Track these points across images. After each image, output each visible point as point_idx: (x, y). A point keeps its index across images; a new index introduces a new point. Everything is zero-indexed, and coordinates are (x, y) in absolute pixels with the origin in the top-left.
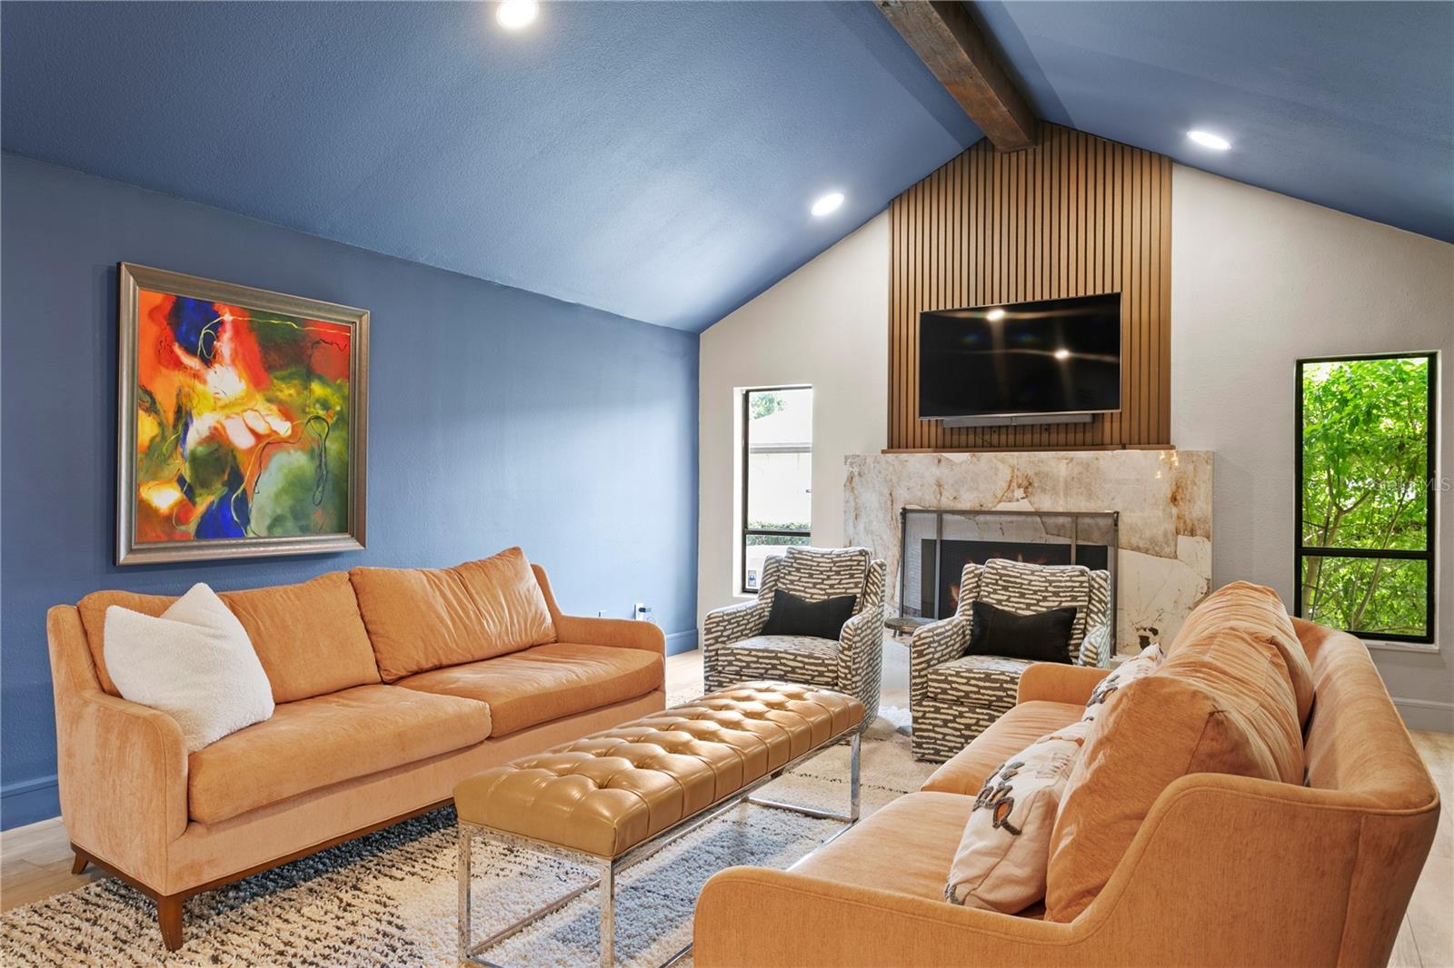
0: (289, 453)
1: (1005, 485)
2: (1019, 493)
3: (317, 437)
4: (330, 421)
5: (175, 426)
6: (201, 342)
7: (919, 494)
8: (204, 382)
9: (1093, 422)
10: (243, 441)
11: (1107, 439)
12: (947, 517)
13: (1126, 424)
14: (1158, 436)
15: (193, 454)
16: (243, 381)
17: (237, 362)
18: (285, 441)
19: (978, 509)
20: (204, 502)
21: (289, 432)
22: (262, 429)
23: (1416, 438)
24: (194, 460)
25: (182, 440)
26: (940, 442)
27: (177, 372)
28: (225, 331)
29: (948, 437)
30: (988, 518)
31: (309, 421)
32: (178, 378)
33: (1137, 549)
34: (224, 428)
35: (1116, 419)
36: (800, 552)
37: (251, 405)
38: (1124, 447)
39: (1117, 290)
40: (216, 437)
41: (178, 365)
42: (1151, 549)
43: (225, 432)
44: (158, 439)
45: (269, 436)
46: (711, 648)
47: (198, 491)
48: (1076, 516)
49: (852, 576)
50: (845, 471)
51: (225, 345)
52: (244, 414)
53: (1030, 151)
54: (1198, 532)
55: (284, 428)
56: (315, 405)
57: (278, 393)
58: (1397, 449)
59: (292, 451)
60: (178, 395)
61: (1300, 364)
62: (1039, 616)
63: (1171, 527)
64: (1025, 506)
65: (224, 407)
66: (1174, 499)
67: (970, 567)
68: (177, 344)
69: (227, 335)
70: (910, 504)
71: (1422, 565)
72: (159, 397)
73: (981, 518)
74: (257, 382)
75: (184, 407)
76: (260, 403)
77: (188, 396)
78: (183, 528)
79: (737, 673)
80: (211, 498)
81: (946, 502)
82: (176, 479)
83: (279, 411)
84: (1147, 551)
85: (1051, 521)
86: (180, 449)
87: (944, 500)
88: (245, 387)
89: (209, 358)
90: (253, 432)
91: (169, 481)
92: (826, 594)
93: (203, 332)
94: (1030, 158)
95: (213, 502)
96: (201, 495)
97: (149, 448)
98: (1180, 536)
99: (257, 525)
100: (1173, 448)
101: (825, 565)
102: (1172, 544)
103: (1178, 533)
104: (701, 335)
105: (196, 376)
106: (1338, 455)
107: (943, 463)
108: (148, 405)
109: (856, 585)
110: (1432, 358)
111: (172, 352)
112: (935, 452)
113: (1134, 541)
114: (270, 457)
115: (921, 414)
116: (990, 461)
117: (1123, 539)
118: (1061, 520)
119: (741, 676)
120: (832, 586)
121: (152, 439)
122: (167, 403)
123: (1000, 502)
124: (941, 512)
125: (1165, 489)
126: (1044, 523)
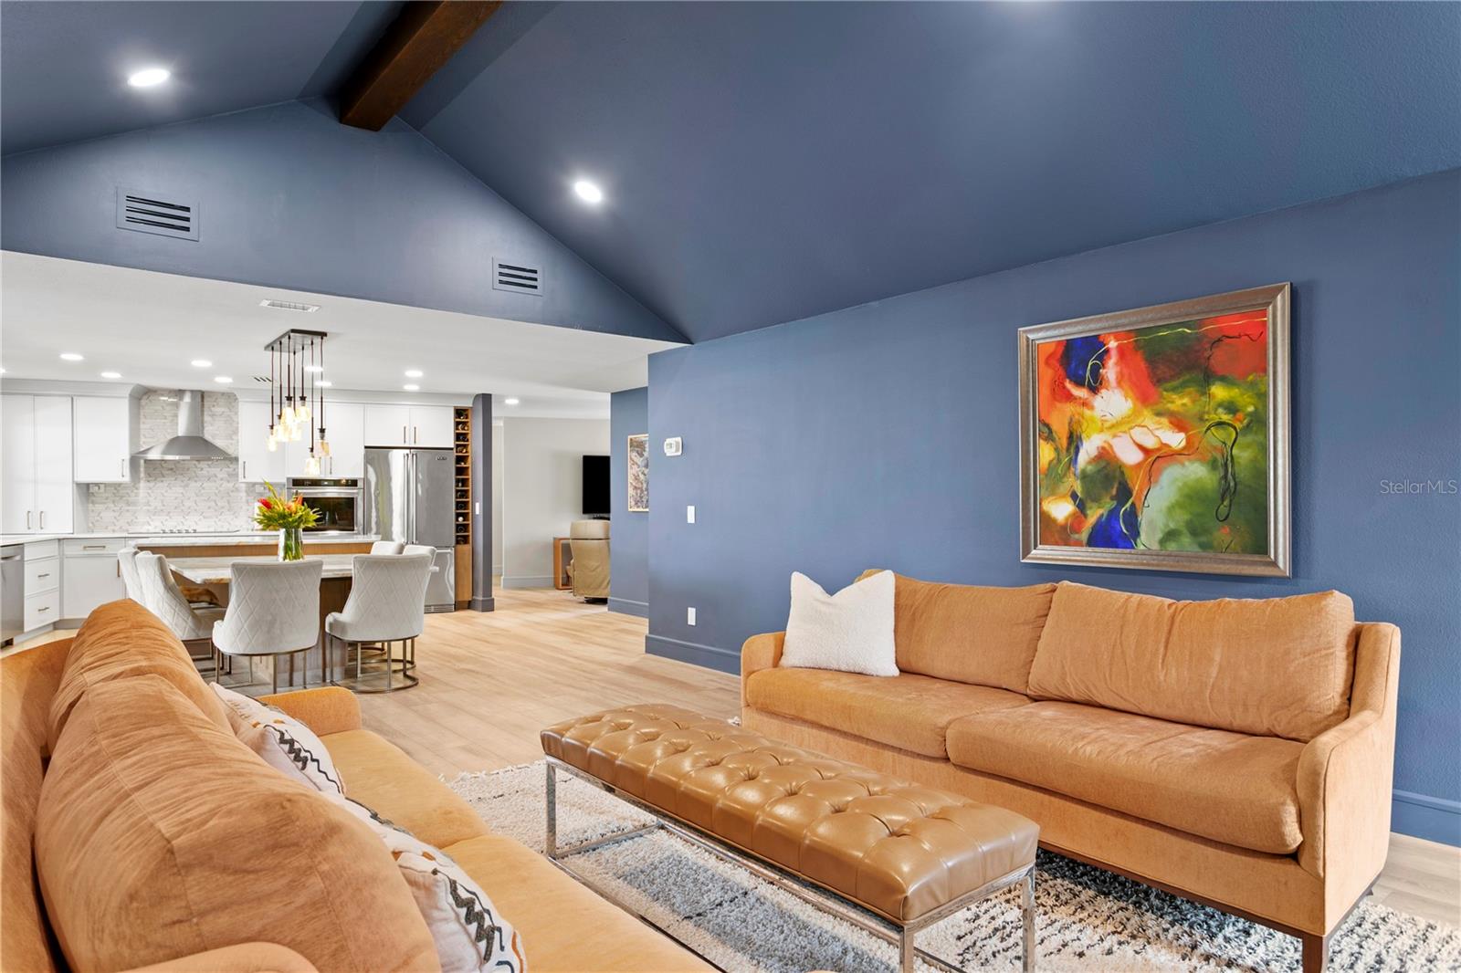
0: (1183, 465)
3: (1219, 444)
4: (1238, 425)
5: (1068, 449)
6: (1088, 373)
8: (1092, 408)
10: (1130, 456)
15: (1083, 471)
16: (1130, 401)
17: (1122, 383)
18: (1179, 453)
20: (1095, 514)
21: (1183, 443)
22: (1150, 443)
24: (1084, 476)
25: (1074, 461)
27: (1068, 404)
28: (1110, 358)
31: (1208, 429)
32: (1069, 408)
34: (1111, 446)
37: (1139, 421)
40: (1105, 456)
41: (1069, 397)
43: (1113, 452)
44: (1055, 462)
45: (1158, 450)
47: (1089, 504)
51: (1110, 371)
52: (1131, 431)
55: (1176, 440)
56: (1216, 410)
57: (1169, 405)
59: (1187, 463)
60: (1070, 423)
65: (1112, 426)
68: (1068, 380)
69: (1112, 361)
72: (1054, 428)
74: (1144, 398)
75: (1075, 433)
76: (1148, 418)
77: (1079, 422)
78: (1076, 536)
80: (1100, 511)
82: (1070, 494)
83: (1171, 423)
86: (1072, 469)
88: (1131, 406)
89: (1095, 386)
90: (1141, 447)
91: (1064, 496)
93: (1090, 364)
95: (1102, 515)
96: (1091, 508)
97: (1048, 469)
99: (1148, 539)
105: (1085, 404)
108: (1046, 435)
111: (1064, 387)
114: (1160, 472)
121: (1051, 462)
122: (1061, 430)
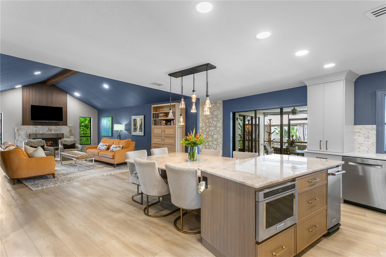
1: (47, 130)
2: (49, 131)
7: (32, 132)
9: (58, 123)
11: (60, 124)
13: (62, 123)
14: (66, 124)
19: (43, 133)
29: (35, 123)
30: (45, 135)
33: (66, 137)
38: (63, 126)
39: (62, 107)
42: (67, 137)
48: (58, 134)
49: (41, 143)
50: (16, 128)
53: (48, 86)
54: (73, 135)
62: (70, 145)
63: (69, 135)
64: (50, 133)
66: (70, 132)
71: (90, 137)
73: (43, 135)
81: (37, 132)
98: (71, 136)
100: (68, 126)
103: (70, 135)
107: (36, 127)
109: (42, 144)
110: (91, 118)
113: (65, 137)
115: (31, 120)
116: (44, 127)
118: (56, 135)
120: (38, 144)
123: (46, 132)
124: (36, 134)
125: (69, 130)
126: (53, 135)
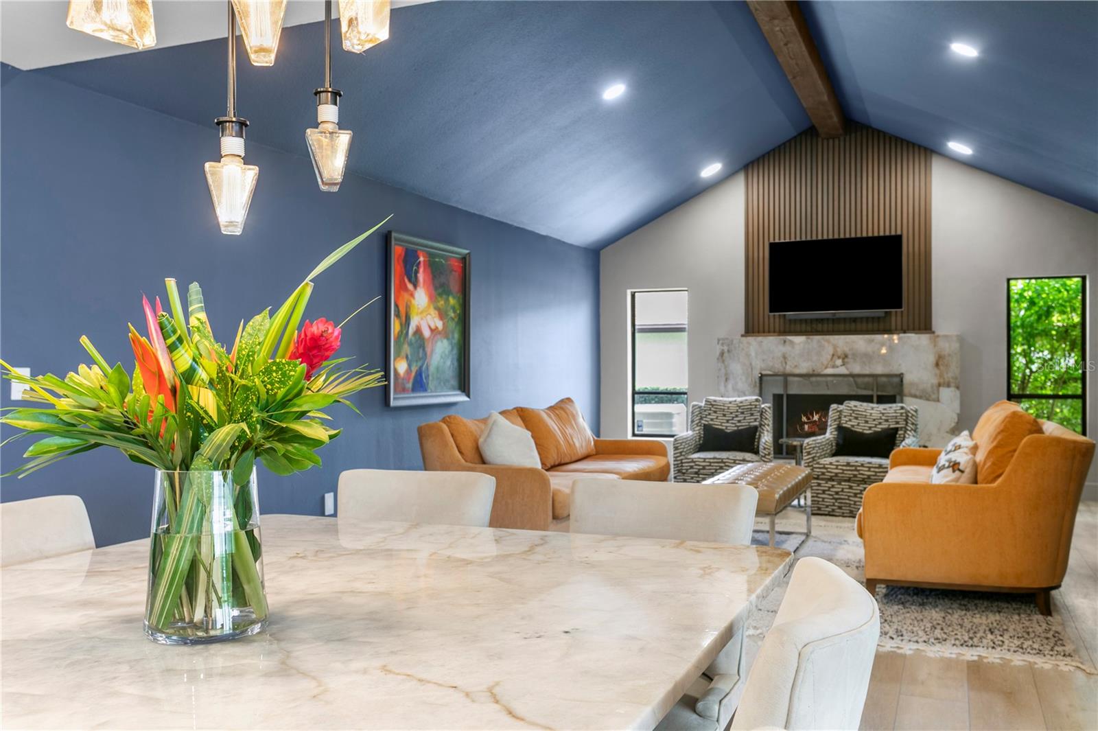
1: (829, 357)
2: (839, 362)
3: (451, 330)
4: (456, 320)
5: (405, 326)
6: (413, 275)
7: (771, 364)
8: (414, 298)
9: (885, 317)
10: (427, 333)
11: (893, 327)
12: (790, 379)
13: (905, 318)
14: (923, 324)
15: (411, 342)
16: (427, 298)
17: (425, 286)
18: (440, 333)
19: (811, 372)
20: (414, 369)
21: (442, 328)
22: (433, 326)
23: (1074, 326)
24: (411, 345)
25: (407, 334)
26: (782, 329)
27: (406, 293)
28: (421, 268)
29: (787, 326)
30: (818, 379)
31: (449, 320)
32: (406, 296)
33: (915, 396)
34: (421, 326)
35: (899, 315)
36: (715, 401)
37: (429, 312)
38: (905, 332)
39: (899, 233)
40: (418, 331)
41: (406, 289)
42: (925, 396)
43: (421, 328)
44: (399, 333)
45: (435, 329)
46: (678, 459)
47: (412, 364)
48: (876, 377)
49: (752, 415)
50: (718, 349)
51: (421, 276)
52: (427, 317)
53: (842, 139)
54: (952, 385)
55: (440, 325)
56: (450, 310)
57: (438, 304)
58: (1064, 333)
59: (443, 339)
60: (406, 307)
61: (1009, 280)
62: (876, 432)
63: (935, 381)
64: (843, 370)
65: (421, 313)
66: (937, 365)
67: (834, 406)
68: (406, 278)
69: (421, 270)
70: (765, 370)
71: (1078, 403)
72: (400, 308)
73: (813, 379)
74: (431, 298)
75: (408, 313)
76: (432, 310)
77: (409, 307)
78: (408, 386)
79: (696, 473)
81: (790, 369)
82: (406, 356)
83: (439, 314)
84: (920, 397)
85: (860, 380)
86: (407, 339)
87: (788, 367)
88: (427, 301)
89: (415, 286)
90: (430, 327)
91: (403, 358)
92: (736, 426)
93: (414, 269)
94: (842, 144)
95: (417, 369)
96: (413, 366)
97: (397, 338)
98: (941, 389)
99: (431, 385)
100: (934, 333)
101: (733, 408)
102: (936, 392)
103: (940, 385)
104: (601, 252)
105: (412, 295)
106: (1030, 338)
107: (787, 343)
108: (398, 314)
109: (755, 420)
110: (1084, 278)
111: (404, 281)
112: (779, 335)
113: (913, 391)
114: (436, 342)
115: (771, 311)
116: (819, 341)
117: (906, 391)
118: (866, 379)
119: (699, 475)
120: (739, 421)
122: (403, 311)
123: (826, 368)
124: (786, 376)
125: (932, 359)
126: (855, 382)
